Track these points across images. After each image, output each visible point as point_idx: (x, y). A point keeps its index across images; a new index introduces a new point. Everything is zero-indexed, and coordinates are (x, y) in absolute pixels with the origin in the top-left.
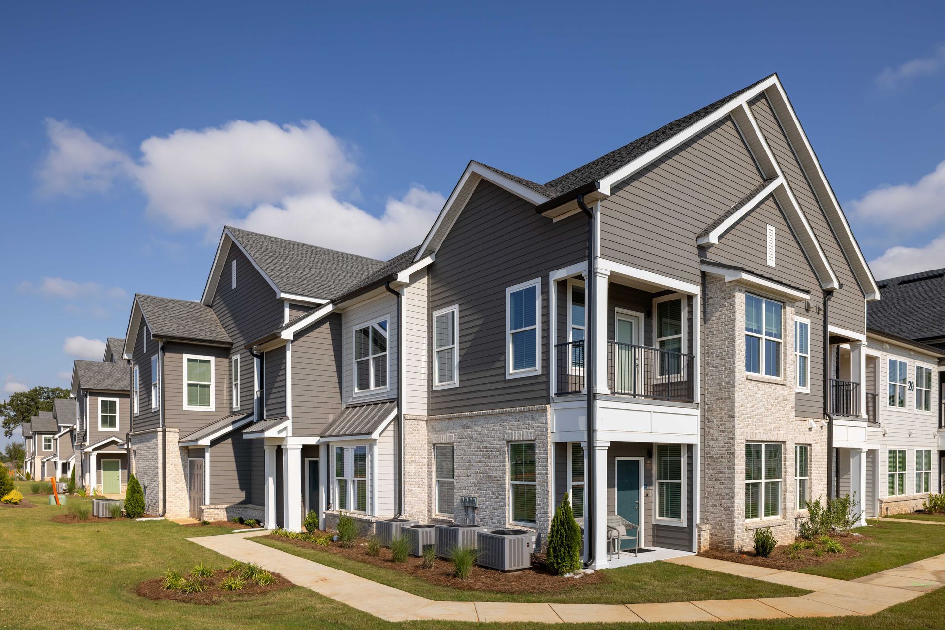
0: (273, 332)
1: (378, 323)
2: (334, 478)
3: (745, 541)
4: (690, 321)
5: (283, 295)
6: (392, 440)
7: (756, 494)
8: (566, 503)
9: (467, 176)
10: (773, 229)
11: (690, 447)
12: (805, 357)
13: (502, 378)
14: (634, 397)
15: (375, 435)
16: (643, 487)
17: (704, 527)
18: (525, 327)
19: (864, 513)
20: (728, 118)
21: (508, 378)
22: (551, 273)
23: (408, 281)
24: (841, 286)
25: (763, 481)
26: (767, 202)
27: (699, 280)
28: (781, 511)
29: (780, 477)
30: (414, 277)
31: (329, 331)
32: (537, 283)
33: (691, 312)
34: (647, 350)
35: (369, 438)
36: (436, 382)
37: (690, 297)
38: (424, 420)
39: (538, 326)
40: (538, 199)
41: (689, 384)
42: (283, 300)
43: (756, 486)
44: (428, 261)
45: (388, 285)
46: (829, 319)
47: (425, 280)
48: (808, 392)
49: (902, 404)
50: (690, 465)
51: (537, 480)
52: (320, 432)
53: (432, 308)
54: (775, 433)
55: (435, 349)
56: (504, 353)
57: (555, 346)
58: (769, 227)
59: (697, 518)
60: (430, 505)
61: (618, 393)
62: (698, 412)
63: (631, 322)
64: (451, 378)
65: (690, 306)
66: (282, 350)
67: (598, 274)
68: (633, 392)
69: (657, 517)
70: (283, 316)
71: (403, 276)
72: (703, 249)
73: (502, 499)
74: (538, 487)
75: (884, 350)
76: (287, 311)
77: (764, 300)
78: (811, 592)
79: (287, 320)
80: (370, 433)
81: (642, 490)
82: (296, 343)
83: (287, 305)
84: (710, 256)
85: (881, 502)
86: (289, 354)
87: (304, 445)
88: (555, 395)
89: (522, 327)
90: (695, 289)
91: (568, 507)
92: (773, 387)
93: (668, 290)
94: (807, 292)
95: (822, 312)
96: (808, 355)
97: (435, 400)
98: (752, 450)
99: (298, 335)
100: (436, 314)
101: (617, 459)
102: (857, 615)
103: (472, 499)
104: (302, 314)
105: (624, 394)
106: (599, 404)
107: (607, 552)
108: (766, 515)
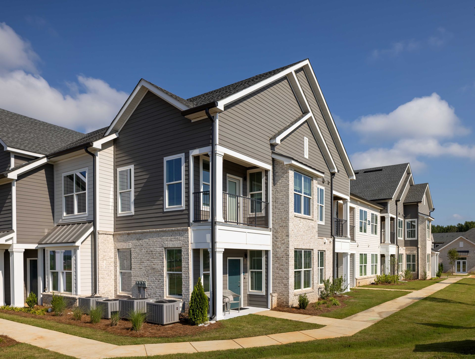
0: (2, 173)
1: (80, 173)
2: (49, 271)
3: (294, 301)
4: (267, 184)
5: (9, 149)
6: (90, 246)
7: (300, 276)
8: (200, 283)
9: (139, 88)
10: (307, 139)
11: (267, 252)
12: (322, 206)
13: (161, 210)
14: (237, 224)
15: (78, 243)
16: (243, 274)
17: (274, 295)
18: (175, 181)
19: (349, 285)
20: (285, 78)
21: (165, 210)
22: (190, 151)
23: (100, 148)
24: (338, 171)
25: (303, 270)
26: (304, 125)
27: (271, 162)
28: (311, 285)
29: (311, 268)
30: (105, 146)
31: (44, 175)
32: (182, 156)
33: (267, 179)
34: (244, 198)
35: (74, 245)
36: (119, 211)
37: (267, 171)
38: (111, 235)
39: (183, 181)
40: (183, 108)
41: (266, 217)
42: (9, 153)
43: (299, 272)
44: (114, 136)
45: (87, 149)
46: (333, 188)
47: (112, 148)
48: (324, 224)
49: (365, 231)
50: (267, 261)
51: (183, 270)
52: (38, 241)
53: (116, 165)
54: (308, 245)
55: (119, 191)
56: (162, 195)
57: (193, 193)
58: (305, 138)
59: (271, 290)
60: (116, 287)
61: (228, 222)
62: (271, 233)
63: (236, 183)
64: (129, 209)
65: (267, 176)
66: (9, 185)
67: (217, 154)
68: (236, 221)
69: (250, 290)
70: (9, 163)
71: (97, 144)
72: (273, 146)
73: (162, 282)
74: (183, 275)
75: (357, 204)
76: (13, 160)
77: (303, 175)
78: (325, 326)
79: (13, 166)
80: (74, 242)
81: (242, 275)
82: (19, 182)
83: (12, 155)
84: (277, 150)
85: (357, 279)
86: (14, 189)
87: (25, 250)
88: (193, 221)
89: (173, 181)
90: (269, 167)
91: (201, 286)
92: (307, 221)
93: (255, 166)
94: (323, 173)
95: (330, 184)
96: (324, 205)
97: (119, 223)
98: (297, 253)
99: (20, 177)
100: (119, 169)
101: (228, 258)
102: (346, 336)
103: (143, 282)
104: (24, 163)
105: (232, 222)
106: (218, 227)
107: (223, 311)
108: (304, 287)
